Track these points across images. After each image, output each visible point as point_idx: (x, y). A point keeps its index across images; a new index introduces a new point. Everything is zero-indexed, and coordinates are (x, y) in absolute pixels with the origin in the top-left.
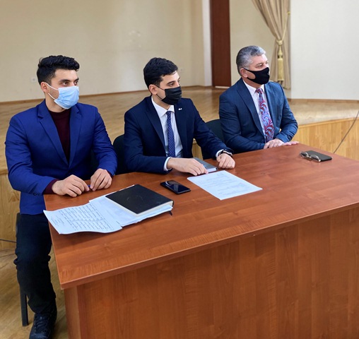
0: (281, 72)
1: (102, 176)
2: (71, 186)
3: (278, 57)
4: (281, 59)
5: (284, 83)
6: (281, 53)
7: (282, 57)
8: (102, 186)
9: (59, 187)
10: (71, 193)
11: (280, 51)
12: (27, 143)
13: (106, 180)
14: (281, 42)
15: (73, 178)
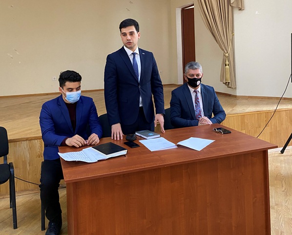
0: (228, 76)
1: (94, 138)
2: (75, 141)
3: (226, 65)
4: (227, 67)
5: (230, 83)
6: (227, 63)
7: (228, 65)
8: (93, 143)
9: (69, 141)
10: (76, 145)
11: (227, 61)
12: (52, 118)
13: (96, 141)
14: (227, 54)
15: (77, 136)
